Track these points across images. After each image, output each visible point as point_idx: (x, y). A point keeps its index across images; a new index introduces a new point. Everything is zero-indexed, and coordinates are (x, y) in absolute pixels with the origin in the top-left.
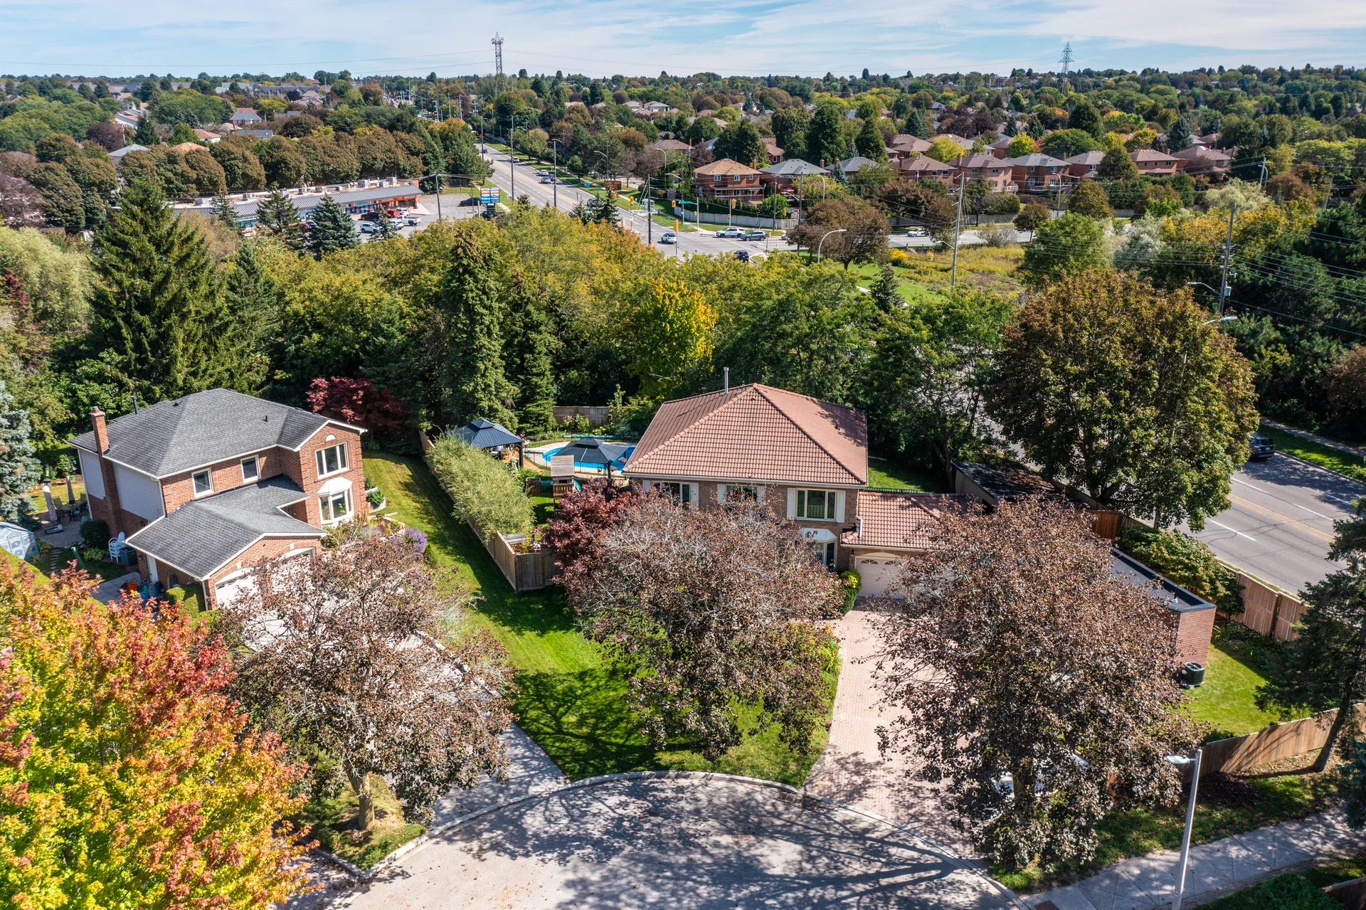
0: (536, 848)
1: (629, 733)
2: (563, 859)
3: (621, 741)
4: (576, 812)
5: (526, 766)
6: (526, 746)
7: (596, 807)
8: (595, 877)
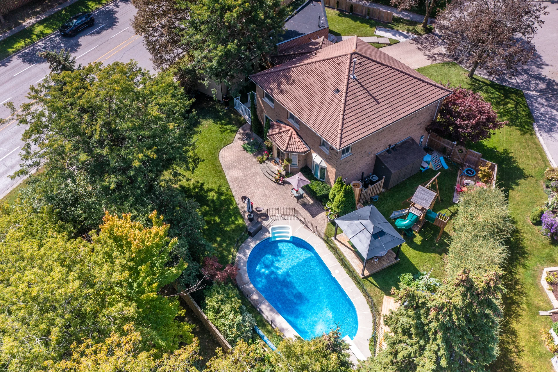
0: (546, 80)
1: (492, 93)
2: (540, 74)
3: (497, 93)
4: (528, 83)
5: (536, 100)
6: (532, 105)
7: (519, 81)
8: (533, 67)
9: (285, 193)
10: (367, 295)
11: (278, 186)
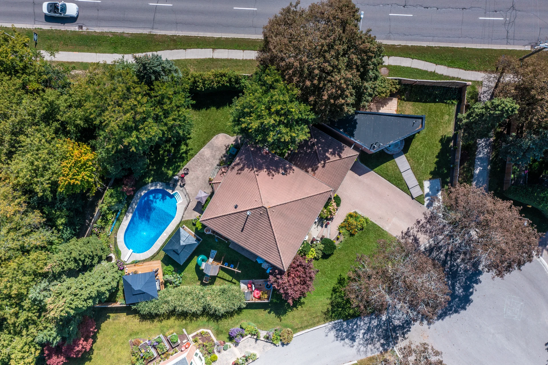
0: (408, 325)
9: (205, 188)
10: (158, 253)
11: (207, 181)
